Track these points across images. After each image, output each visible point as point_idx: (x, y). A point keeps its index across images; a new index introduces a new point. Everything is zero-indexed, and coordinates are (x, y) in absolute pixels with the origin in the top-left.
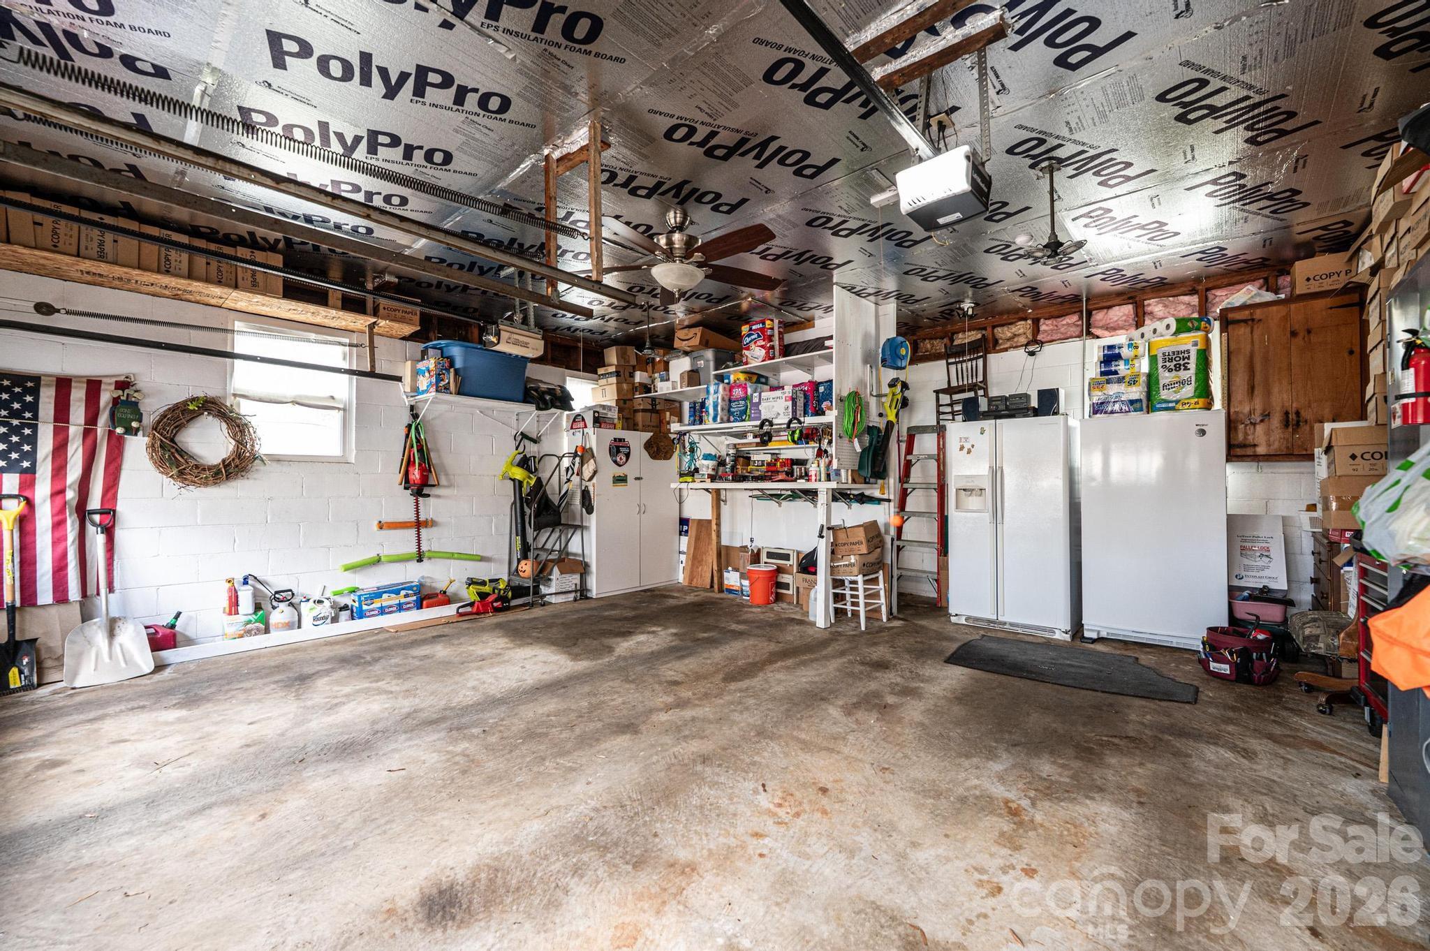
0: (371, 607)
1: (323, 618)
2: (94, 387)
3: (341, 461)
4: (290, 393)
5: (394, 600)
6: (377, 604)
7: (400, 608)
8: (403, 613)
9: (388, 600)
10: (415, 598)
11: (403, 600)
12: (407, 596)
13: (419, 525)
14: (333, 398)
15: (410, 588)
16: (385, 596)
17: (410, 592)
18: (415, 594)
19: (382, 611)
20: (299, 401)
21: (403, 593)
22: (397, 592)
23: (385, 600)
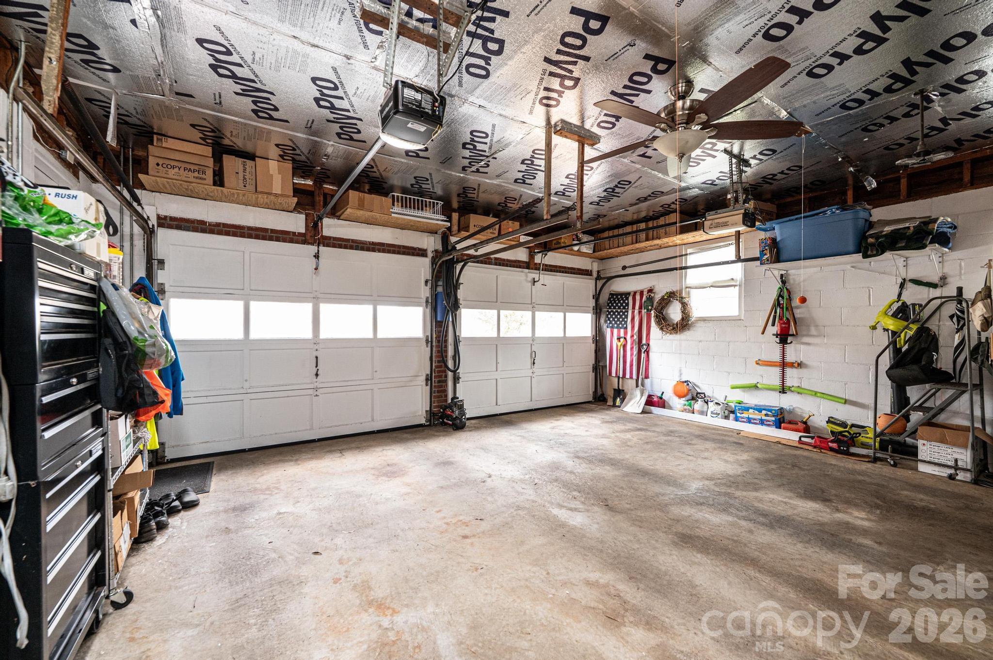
0: (742, 415)
1: (716, 414)
2: (642, 293)
3: (736, 319)
4: (710, 281)
5: (757, 416)
6: (745, 415)
7: (762, 422)
8: (764, 427)
9: (752, 414)
10: (773, 419)
11: (764, 418)
12: (766, 415)
13: (784, 365)
14: (732, 279)
15: (770, 411)
16: (751, 411)
17: (769, 413)
18: (774, 416)
19: (749, 421)
20: (714, 285)
21: (764, 412)
22: (760, 411)
23: (751, 414)
